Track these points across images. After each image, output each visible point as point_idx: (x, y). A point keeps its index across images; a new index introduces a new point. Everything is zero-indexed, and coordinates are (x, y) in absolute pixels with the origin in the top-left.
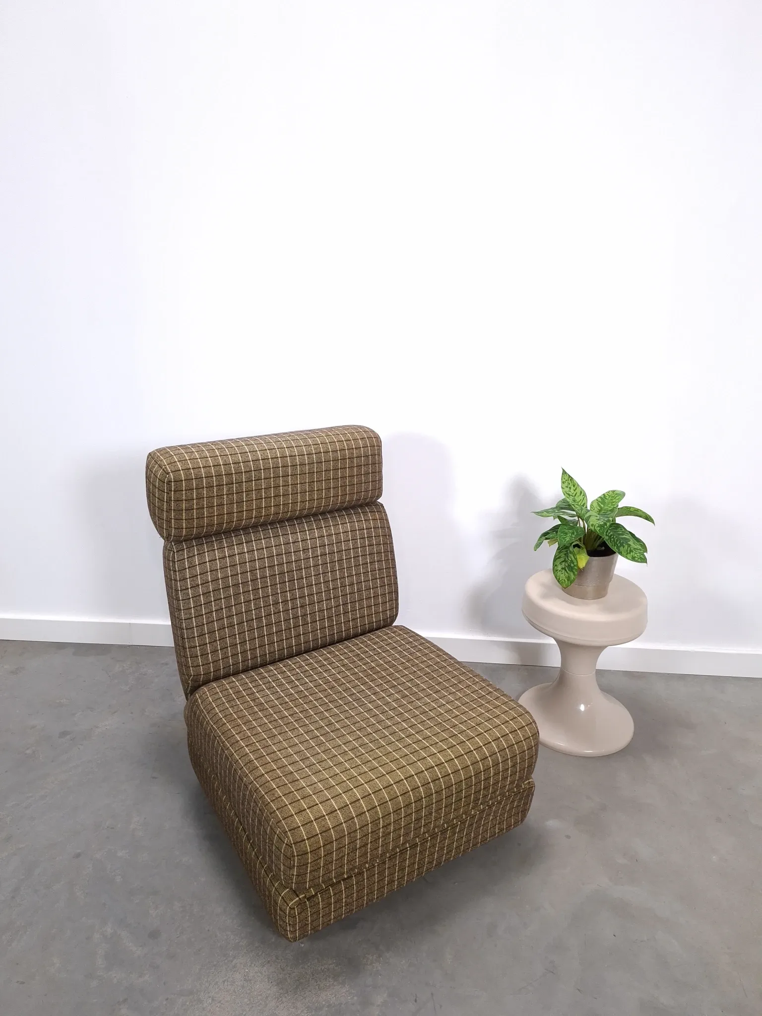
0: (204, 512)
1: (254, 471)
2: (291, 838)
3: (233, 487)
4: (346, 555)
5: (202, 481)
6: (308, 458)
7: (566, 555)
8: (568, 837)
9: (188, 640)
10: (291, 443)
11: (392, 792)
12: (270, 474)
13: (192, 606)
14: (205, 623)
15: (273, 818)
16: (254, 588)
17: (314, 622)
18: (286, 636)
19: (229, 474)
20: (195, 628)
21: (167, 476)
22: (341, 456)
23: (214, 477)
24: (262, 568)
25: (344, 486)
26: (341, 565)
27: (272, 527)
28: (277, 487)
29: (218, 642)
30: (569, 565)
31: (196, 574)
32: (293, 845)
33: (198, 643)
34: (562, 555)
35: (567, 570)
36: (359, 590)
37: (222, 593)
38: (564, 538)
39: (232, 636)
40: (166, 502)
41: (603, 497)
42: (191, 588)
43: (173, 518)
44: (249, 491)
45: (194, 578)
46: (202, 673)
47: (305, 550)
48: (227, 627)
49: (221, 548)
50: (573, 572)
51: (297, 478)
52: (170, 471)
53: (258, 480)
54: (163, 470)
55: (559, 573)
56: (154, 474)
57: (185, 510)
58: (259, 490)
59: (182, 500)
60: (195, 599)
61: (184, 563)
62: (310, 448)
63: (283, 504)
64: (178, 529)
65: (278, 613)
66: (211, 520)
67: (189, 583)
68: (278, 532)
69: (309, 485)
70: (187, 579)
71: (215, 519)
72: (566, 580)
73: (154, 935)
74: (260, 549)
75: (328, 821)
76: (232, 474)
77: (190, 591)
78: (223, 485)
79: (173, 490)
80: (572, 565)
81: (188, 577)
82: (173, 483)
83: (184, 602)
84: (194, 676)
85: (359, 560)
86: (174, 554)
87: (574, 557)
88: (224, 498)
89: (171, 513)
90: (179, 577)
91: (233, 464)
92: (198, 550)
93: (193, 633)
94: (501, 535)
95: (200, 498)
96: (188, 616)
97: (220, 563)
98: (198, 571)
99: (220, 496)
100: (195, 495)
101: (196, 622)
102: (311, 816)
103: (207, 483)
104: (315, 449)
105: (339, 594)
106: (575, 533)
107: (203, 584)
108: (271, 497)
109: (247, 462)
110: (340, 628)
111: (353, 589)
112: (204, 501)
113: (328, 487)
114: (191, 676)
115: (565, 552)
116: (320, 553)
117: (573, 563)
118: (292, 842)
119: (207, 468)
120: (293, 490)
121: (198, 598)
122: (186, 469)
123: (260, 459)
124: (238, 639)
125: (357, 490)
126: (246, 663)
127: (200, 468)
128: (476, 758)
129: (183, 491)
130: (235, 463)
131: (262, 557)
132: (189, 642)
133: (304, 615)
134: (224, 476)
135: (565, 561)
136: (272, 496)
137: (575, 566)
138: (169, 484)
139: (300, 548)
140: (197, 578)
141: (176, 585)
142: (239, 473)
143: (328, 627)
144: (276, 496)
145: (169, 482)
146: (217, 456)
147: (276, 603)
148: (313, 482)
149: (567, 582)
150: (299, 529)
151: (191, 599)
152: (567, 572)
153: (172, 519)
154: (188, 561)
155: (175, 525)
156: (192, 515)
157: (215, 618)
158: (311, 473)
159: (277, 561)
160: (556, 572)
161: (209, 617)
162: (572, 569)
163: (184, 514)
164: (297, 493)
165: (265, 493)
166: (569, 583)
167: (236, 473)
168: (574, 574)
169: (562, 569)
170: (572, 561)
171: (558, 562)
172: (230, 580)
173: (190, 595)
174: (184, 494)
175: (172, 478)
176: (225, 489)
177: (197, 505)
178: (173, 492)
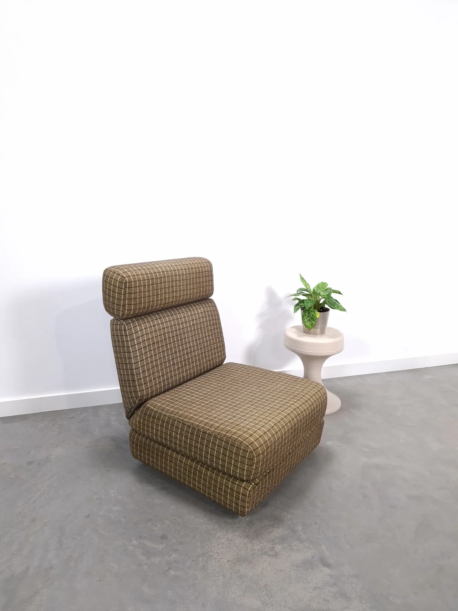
0: (142, 300)
1: (163, 277)
2: (251, 448)
3: (154, 286)
5: (141, 282)
7: (309, 313)
8: (339, 446)
13: (138, 355)
14: (145, 364)
15: (237, 442)
16: (166, 344)
17: (193, 362)
20: (140, 368)
21: (125, 279)
26: (201, 330)
29: (152, 375)
30: (311, 318)
32: (253, 451)
33: (142, 377)
34: (307, 314)
36: (210, 345)
37: (152, 347)
38: (308, 305)
39: (158, 371)
40: (123, 295)
41: (318, 285)
42: (137, 344)
43: (127, 303)
44: (161, 289)
45: (138, 339)
46: (145, 394)
47: (186, 322)
48: (155, 367)
49: (148, 322)
50: (314, 320)
51: (181, 282)
52: (126, 277)
54: (122, 276)
55: (307, 323)
57: (133, 299)
58: (165, 288)
59: (132, 293)
60: (139, 350)
61: (132, 330)
63: (176, 297)
64: (129, 310)
66: (145, 305)
67: (136, 341)
68: (172, 313)
69: (186, 286)
73: (163, 537)
74: (166, 322)
75: (265, 437)
76: (154, 279)
77: (136, 346)
78: (150, 285)
79: (127, 287)
80: (313, 317)
81: (135, 338)
82: (128, 283)
83: (133, 353)
84: (140, 396)
87: (314, 313)
88: (150, 293)
89: (126, 301)
90: (130, 339)
91: (153, 273)
92: (138, 323)
93: (139, 371)
94: (261, 315)
95: (140, 292)
96: (136, 361)
97: (150, 330)
98: (140, 335)
100: (138, 290)
101: (140, 364)
102: (257, 436)
103: (143, 284)
105: (202, 346)
106: (312, 302)
107: (143, 342)
110: (204, 366)
111: (208, 344)
112: (142, 294)
113: (193, 288)
117: (314, 316)
118: (253, 450)
119: (143, 275)
120: (179, 289)
121: (141, 350)
122: (133, 276)
124: (160, 373)
127: (139, 275)
131: (168, 326)
132: (137, 377)
133: (188, 359)
134: (150, 280)
136: (171, 292)
137: (315, 317)
138: (125, 284)
139: (183, 321)
145: (126, 282)
146: (145, 269)
148: (188, 284)
149: (311, 327)
151: (138, 351)
152: (311, 321)
154: (134, 329)
155: (127, 308)
156: (137, 302)
157: (149, 361)
159: (174, 328)
160: (305, 323)
161: (147, 361)
162: (313, 319)
163: (133, 301)
164: (181, 290)
165: (168, 290)
166: (312, 327)
167: (155, 278)
168: (315, 322)
169: (308, 320)
170: (313, 315)
171: (305, 318)
172: (155, 339)
173: (137, 348)
174: (133, 290)
175: (127, 280)
176: (151, 287)
177: (139, 296)
178: (127, 289)
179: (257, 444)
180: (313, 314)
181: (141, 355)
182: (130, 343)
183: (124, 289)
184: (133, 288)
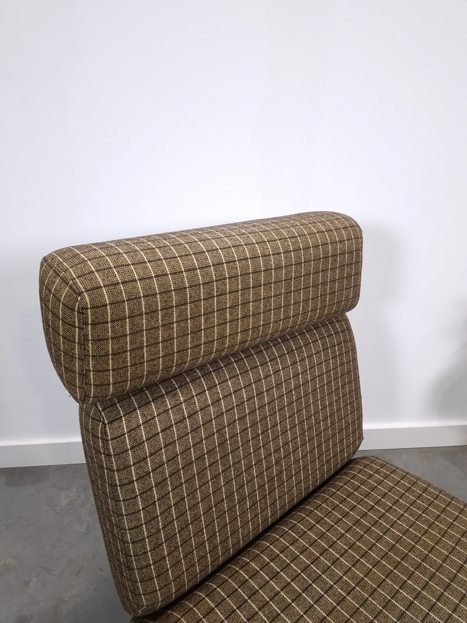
0: (143, 354)
1: (216, 281)
3: (186, 309)
5: (140, 303)
6: (285, 258)
9: (137, 558)
10: (261, 237)
12: (238, 284)
13: (141, 508)
14: (161, 527)
16: (223, 455)
17: (290, 478)
18: (261, 508)
19: (180, 289)
20: (147, 540)
21: (79, 298)
23: (158, 296)
24: (232, 424)
25: (323, 295)
26: (314, 396)
27: (236, 359)
28: (245, 303)
29: (180, 548)
31: (143, 456)
33: (153, 559)
36: (333, 424)
37: (182, 476)
39: (198, 533)
40: (79, 343)
43: (91, 369)
44: (209, 313)
48: (191, 523)
49: (176, 405)
51: (271, 287)
52: (83, 290)
53: (221, 295)
54: (71, 287)
56: (54, 295)
57: (113, 354)
58: (222, 310)
59: (108, 339)
60: (144, 495)
62: (286, 243)
63: (253, 328)
64: (100, 385)
65: (252, 480)
66: (155, 365)
68: (245, 365)
69: (285, 298)
71: (161, 363)
74: (227, 396)
76: (185, 288)
77: (136, 484)
78: (172, 307)
79: (90, 322)
81: (132, 464)
82: (89, 310)
83: (127, 503)
84: (147, 606)
85: (331, 386)
86: (105, 428)
88: (173, 328)
90: (117, 465)
91: (185, 271)
93: (144, 547)
95: (136, 332)
97: (178, 430)
98: (147, 451)
99: (167, 326)
100: (128, 328)
101: (147, 529)
103: (148, 306)
104: (293, 244)
105: (314, 434)
107: (156, 469)
108: (238, 319)
109: (206, 267)
112: (142, 336)
113: (306, 298)
116: (295, 386)
119: (147, 281)
120: (265, 306)
121: (148, 493)
122: (112, 285)
123: (224, 261)
124: (205, 535)
125: (338, 299)
126: (216, 562)
127: (135, 280)
129: (108, 323)
130: (189, 270)
131: (230, 407)
132: (138, 561)
133: (280, 474)
134: (173, 293)
136: (240, 317)
138: (82, 313)
141: (112, 477)
142: (195, 286)
143: (303, 479)
144: (244, 317)
145: (83, 310)
146: (160, 260)
147: (249, 468)
148: (290, 292)
150: (269, 357)
151: (139, 497)
153: (90, 371)
155: (95, 380)
156: (125, 361)
157: (174, 515)
158: (288, 280)
161: (166, 517)
163: (110, 362)
164: (271, 310)
165: (231, 314)
167: (190, 287)
172: (192, 451)
173: (137, 491)
174: (110, 329)
175: (88, 302)
176: (175, 313)
177: (131, 343)
178: (90, 327)
181: (148, 506)
183: (81, 329)
184: (110, 324)
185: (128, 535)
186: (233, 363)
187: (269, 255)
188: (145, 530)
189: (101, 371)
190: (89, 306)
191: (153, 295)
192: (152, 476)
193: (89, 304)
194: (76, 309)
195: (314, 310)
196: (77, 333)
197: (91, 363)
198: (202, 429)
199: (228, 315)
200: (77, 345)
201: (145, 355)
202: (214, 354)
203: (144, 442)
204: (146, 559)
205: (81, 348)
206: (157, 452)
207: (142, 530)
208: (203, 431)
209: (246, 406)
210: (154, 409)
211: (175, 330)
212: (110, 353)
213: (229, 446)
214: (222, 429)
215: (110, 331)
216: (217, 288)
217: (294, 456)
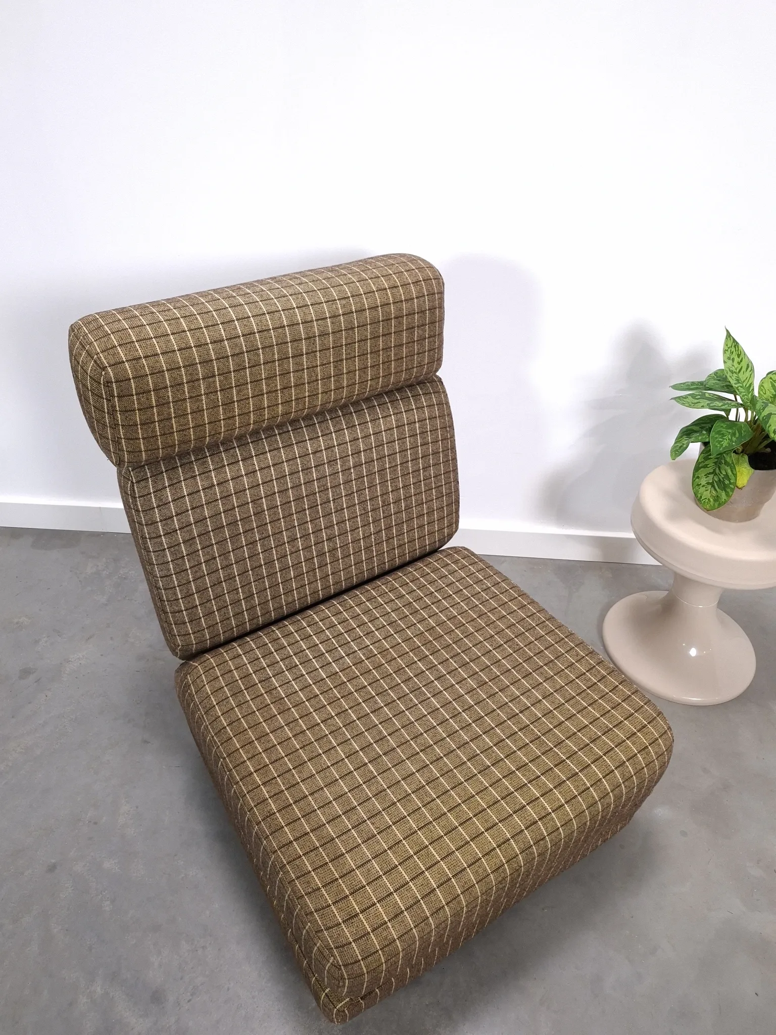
0: (172, 424)
1: (247, 352)
2: (338, 957)
3: (215, 381)
4: (390, 462)
5: (164, 376)
6: (332, 323)
7: (717, 464)
8: (684, 834)
9: (169, 603)
10: (304, 299)
11: (481, 871)
12: (273, 354)
13: (170, 560)
14: (191, 580)
15: (310, 923)
16: (259, 524)
17: (347, 556)
18: (308, 579)
19: (206, 362)
20: (177, 588)
21: (103, 373)
22: (383, 316)
23: (183, 369)
24: (270, 495)
25: (387, 362)
26: (382, 477)
27: (281, 431)
28: (285, 374)
29: (213, 601)
30: (720, 480)
31: (169, 515)
32: (342, 966)
33: (184, 606)
35: (717, 487)
36: (408, 508)
37: (213, 537)
38: (719, 442)
39: (232, 591)
40: (108, 413)
42: (164, 535)
43: (122, 436)
44: (241, 385)
45: (169, 521)
46: (194, 643)
48: (225, 581)
49: (205, 473)
50: (725, 491)
51: (316, 357)
52: (107, 365)
53: (254, 366)
54: (95, 362)
55: (701, 489)
56: (82, 367)
57: (141, 424)
58: (256, 382)
59: (134, 410)
60: (172, 549)
61: (150, 500)
62: (334, 306)
63: (297, 399)
64: (133, 452)
65: (296, 552)
66: (185, 435)
67: (160, 528)
68: (290, 438)
69: (335, 367)
70: (157, 522)
71: (192, 433)
72: (712, 500)
74: (265, 468)
75: (392, 929)
76: (212, 360)
77: (164, 540)
78: (198, 380)
79: (116, 395)
80: (727, 482)
81: (159, 520)
82: (114, 383)
83: (157, 554)
84: (183, 645)
85: (408, 467)
86: (133, 486)
87: (732, 471)
88: (202, 400)
89: (119, 430)
90: (145, 519)
91: (211, 343)
92: (169, 479)
93: (175, 594)
94: (600, 405)
95: (163, 404)
96: (164, 573)
97: (205, 496)
98: (173, 511)
99: (196, 398)
100: (153, 400)
101: (177, 579)
102: (366, 925)
103: (173, 379)
104: (343, 306)
105: (380, 515)
106: (737, 435)
107: (183, 528)
108: (277, 390)
109: (235, 338)
110: (381, 560)
111: (399, 507)
112: (169, 408)
113: (363, 366)
114: (179, 646)
115: (716, 460)
116: (353, 464)
117: (729, 479)
118: (341, 963)
119: (170, 354)
120: (310, 376)
121: (176, 548)
122: (134, 359)
123: (256, 331)
124: (241, 594)
125: (406, 365)
126: (255, 621)
127: (157, 355)
128: (593, 797)
129: (133, 395)
130: (215, 342)
131: (269, 479)
133: (333, 550)
134: (199, 365)
135: (714, 473)
136: (279, 388)
137: (731, 483)
138: (108, 386)
139: (324, 460)
140: (173, 521)
141: (142, 530)
142: (222, 358)
143: (365, 560)
144: (285, 388)
145: (108, 383)
146: (184, 331)
147: (293, 540)
148: (341, 360)
149: (712, 503)
150: (322, 431)
151: (167, 550)
152: (715, 490)
154: (155, 496)
155: (127, 447)
156: (154, 431)
157: (205, 571)
158: (337, 347)
159: (291, 482)
160: (697, 488)
161: (196, 572)
162: (724, 488)
163: (140, 431)
164: (317, 380)
165: (267, 385)
166: (716, 505)
167: (217, 359)
168: (727, 495)
169: (708, 483)
170: (727, 476)
171: (702, 472)
172: (223, 517)
173: (165, 544)
174: (135, 401)
175: (112, 377)
176: (202, 385)
177: (158, 415)
178: (116, 399)
179: (357, 952)
180: (729, 471)
181: (177, 559)
182: (148, 530)
183: (108, 400)
184: (135, 397)
185: (160, 582)
186: (276, 435)
187: (312, 321)
188: (175, 579)
189: (132, 439)
190: (113, 380)
191: (177, 368)
192: (179, 533)
193: (113, 378)
194: (102, 383)
195: (375, 378)
196: (105, 404)
197: (121, 431)
198: (234, 497)
199: (264, 386)
200: (106, 414)
201: (174, 425)
202: (252, 425)
203: (169, 502)
204: (178, 605)
205: (111, 418)
206: (184, 513)
207: (172, 579)
208: (234, 499)
209: (288, 480)
210: (181, 474)
211: (204, 402)
212: (139, 423)
213: (267, 517)
214: (258, 499)
215: (136, 403)
216: (249, 359)
217: (351, 535)
